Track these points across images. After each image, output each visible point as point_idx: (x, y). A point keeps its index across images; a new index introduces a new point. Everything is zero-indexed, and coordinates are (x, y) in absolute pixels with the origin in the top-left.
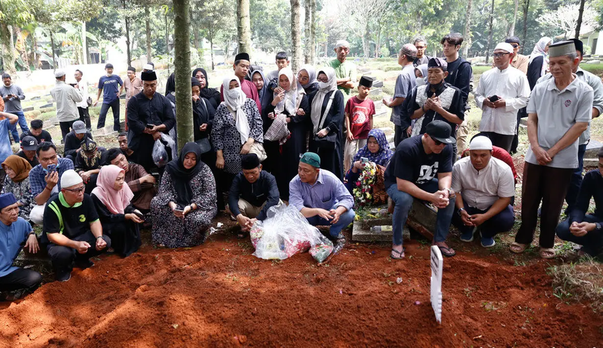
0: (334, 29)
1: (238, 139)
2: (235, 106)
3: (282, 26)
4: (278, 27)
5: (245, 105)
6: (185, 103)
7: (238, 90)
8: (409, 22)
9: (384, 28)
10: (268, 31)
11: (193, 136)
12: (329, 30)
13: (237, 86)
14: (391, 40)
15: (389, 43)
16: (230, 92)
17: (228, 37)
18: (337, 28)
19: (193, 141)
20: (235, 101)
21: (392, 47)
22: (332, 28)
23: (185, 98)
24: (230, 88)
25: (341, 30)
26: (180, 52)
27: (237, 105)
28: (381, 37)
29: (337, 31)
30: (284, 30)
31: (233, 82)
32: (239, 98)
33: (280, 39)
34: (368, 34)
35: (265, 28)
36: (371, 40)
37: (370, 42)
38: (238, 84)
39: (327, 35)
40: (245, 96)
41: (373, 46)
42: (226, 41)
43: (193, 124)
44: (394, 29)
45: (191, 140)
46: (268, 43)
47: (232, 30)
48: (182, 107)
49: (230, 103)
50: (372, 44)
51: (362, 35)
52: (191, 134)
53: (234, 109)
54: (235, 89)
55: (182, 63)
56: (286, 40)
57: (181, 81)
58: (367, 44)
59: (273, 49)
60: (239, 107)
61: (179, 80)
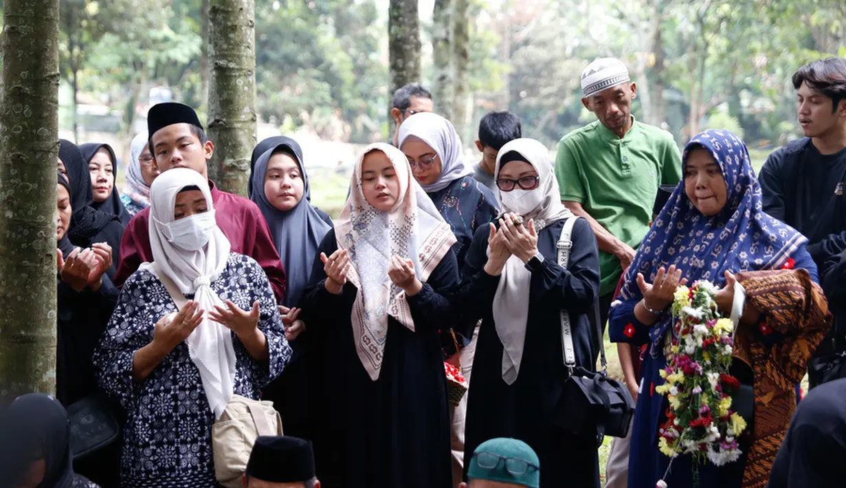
0: (530, 48)
1: (193, 388)
2: (191, 278)
3: (340, 30)
4: (326, 36)
5: (225, 275)
6: (31, 253)
7: (205, 224)
8: (816, 18)
9: (718, 43)
10: (289, 48)
11: (51, 374)
12: (514, 48)
13: (200, 208)
14: (748, 88)
15: (738, 99)
16: (175, 230)
17: (138, 64)
18: (543, 44)
19: (52, 396)
20: (193, 261)
21: (752, 116)
22: (526, 43)
23: (32, 238)
24: (178, 216)
25: (558, 53)
26: (24, 74)
27: (197, 274)
28: (709, 77)
29: (541, 54)
30: (345, 48)
31: (189, 193)
32: (206, 248)
33: (330, 77)
34: (658, 65)
35: (276, 39)
36: (668, 87)
37: (666, 94)
38: (203, 200)
39: (508, 68)
40: (225, 244)
41: (677, 108)
42: (129, 78)
43: (54, 333)
44: (756, 45)
45: (44, 388)
46: (286, 94)
47: (155, 41)
48: (21, 268)
49: (173, 267)
50: (672, 103)
51: (640, 68)
52: (46, 369)
53: (186, 289)
54: (196, 219)
55: (27, 110)
56: (356, 83)
57: (21, 176)
58: (657, 101)
59: (304, 115)
60: (204, 279)
61: (13, 172)
